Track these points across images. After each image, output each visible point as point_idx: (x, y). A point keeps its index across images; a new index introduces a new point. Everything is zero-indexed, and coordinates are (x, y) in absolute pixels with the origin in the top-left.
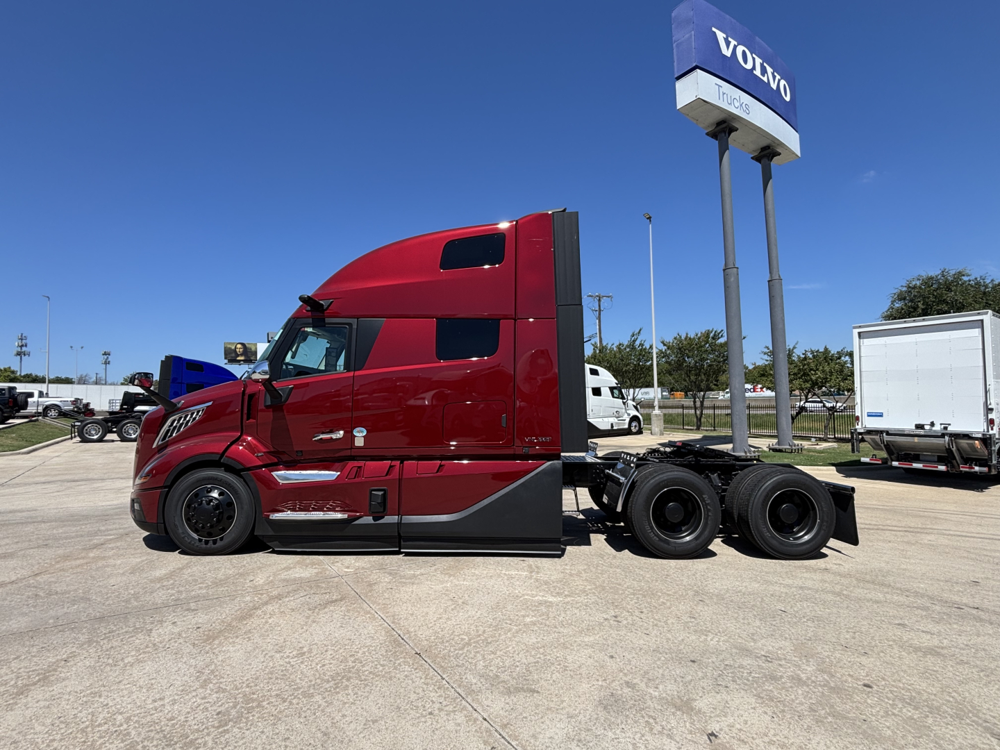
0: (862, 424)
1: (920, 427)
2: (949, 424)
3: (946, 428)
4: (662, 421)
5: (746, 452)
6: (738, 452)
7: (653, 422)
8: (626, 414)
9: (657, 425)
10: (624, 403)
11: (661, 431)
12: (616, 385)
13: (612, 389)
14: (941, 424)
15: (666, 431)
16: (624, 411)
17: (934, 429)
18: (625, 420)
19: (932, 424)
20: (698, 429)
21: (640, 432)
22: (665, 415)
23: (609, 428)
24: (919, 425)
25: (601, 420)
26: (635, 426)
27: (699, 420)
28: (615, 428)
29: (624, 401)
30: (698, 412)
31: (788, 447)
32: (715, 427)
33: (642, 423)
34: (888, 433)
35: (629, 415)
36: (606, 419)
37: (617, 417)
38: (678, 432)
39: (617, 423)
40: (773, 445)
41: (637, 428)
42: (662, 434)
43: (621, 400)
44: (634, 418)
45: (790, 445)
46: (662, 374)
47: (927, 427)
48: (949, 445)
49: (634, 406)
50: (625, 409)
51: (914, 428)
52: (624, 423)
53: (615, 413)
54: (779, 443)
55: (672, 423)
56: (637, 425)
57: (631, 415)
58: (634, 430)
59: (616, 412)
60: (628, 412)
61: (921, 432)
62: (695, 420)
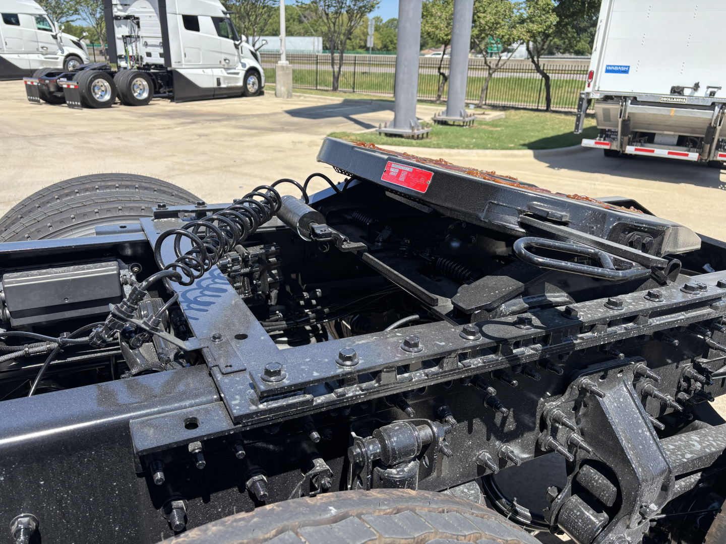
0: (595, 85)
1: (677, 91)
2: (719, 88)
3: (712, 94)
4: (291, 77)
5: (412, 128)
6: (400, 127)
7: (278, 78)
8: (240, 65)
9: (283, 82)
10: (236, 46)
11: (289, 92)
12: (222, 15)
13: (217, 21)
14: (708, 87)
15: (296, 92)
16: (236, 58)
17: (697, 94)
18: (237, 74)
19: (697, 86)
20: (335, 89)
21: (260, 92)
22: (294, 71)
23: (215, 85)
24: (678, 87)
25: (200, 71)
26: (253, 84)
27: (336, 78)
28: (223, 85)
29: (237, 43)
30: (336, 69)
31: (458, 118)
32: (354, 88)
33: (263, 79)
34: (635, 101)
35: (244, 65)
36: (209, 71)
37: (226, 69)
38: (312, 93)
39: (225, 78)
40: (439, 115)
41: (256, 87)
42: (289, 96)
43: (232, 41)
44: (252, 71)
45: (461, 115)
46: (291, 21)
47: (687, 92)
48: (715, 123)
49: (252, 53)
50: (239, 56)
51: (669, 92)
52: (237, 79)
53: (223, 62)
54: (447, 112)
55: (302, 82)
56: (256, 81)
57: (248, 67)
58: (251, 89)
59: (225, 60)
60: (243, 61)
61: (677, 99)
62: (332, 79)
